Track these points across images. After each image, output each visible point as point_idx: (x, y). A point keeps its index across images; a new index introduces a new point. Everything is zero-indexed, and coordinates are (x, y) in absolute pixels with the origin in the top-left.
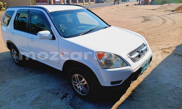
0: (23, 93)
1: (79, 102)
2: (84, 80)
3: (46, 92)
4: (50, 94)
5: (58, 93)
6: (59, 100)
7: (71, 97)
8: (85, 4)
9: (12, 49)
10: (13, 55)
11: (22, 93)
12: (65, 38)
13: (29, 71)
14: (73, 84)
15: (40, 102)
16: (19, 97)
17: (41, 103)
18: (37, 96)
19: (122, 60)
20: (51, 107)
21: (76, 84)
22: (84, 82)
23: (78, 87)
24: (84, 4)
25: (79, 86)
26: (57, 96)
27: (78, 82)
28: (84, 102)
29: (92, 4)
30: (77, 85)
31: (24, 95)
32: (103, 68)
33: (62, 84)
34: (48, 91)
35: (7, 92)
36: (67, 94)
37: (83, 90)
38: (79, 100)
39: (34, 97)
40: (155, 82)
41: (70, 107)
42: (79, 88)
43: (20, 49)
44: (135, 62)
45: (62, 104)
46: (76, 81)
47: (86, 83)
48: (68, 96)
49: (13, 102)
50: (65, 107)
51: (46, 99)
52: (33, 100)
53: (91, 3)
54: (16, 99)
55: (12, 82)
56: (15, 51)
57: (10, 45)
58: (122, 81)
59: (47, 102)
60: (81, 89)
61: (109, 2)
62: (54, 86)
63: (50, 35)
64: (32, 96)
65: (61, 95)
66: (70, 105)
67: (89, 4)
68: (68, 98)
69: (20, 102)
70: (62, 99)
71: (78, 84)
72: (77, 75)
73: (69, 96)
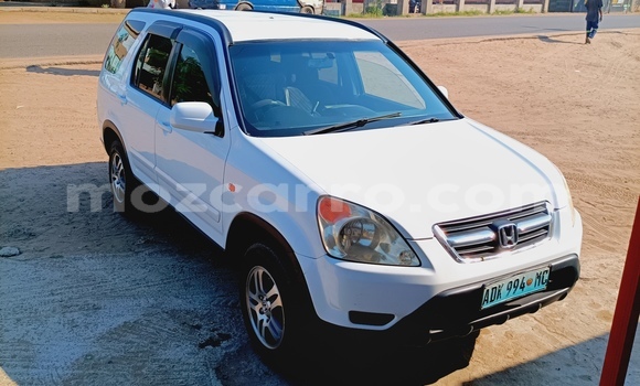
0: (96, 302)
1: (251, 370)
2: (275, 290)
3: (165, 316)
4: (171, 324)
5: (198, 327)
6: (188, 347)
7: (232, 349)
8: (497, 12)
9: (114, 152)
10: (113, 175)
11: (91, 301)
12: (252, 135)
13: (147, 242)
14: (249, 304)
15: (131, 337)
16: (80, 309)
17: (131, 342)
18: (130, 318)
19: (405, 240)
20: (155, 361)
21: (256, 304)
22: (275, 297)
23: (260, 317)
24: (492, 10)
25: (262, 313)
26: (190, 333)
27: (261, 297)
28: (266, 373)
29: (530, 12)
30: (257, 308)
31: (96, 308)
32: (328, 255)
33: (227, 303)
34: (173, 314)
35: (53, 287)
36: (227, 337)
37: (270, 329)
38: (254, 365)
39: (121, 321)
40: (583, 377)
41: (212, 374)
42: (262, 321)
43: (133, 155)
44: (460, 261)
45: (191, 361)
46: (254, 293)
47: (278, 302)
48: (224, 344)
49: (56, 320)
50: (196, 371)
51: (153, 333)
52: (114, 326)
53: (527, 7)
54: (68, 315)
55: (80, 263)
56: (120, 161)
57: (111, 138)
58: (392, 317)
59: (153, 343)
60: (265, 324)
61: (621, 8)
62: (197, 303)
63: (209, 117)
64: (118, 315)
65: (205, 334)
66: (217, 370)
67: (517, 11)
68: (222, 348)
69: (73, 325)
70: (202, 346)
71: (260, 305)
72: (261, 270)
73: (230, 343)
